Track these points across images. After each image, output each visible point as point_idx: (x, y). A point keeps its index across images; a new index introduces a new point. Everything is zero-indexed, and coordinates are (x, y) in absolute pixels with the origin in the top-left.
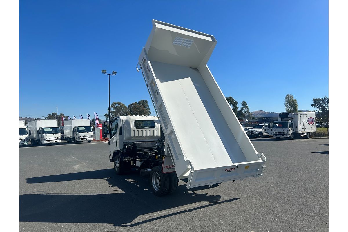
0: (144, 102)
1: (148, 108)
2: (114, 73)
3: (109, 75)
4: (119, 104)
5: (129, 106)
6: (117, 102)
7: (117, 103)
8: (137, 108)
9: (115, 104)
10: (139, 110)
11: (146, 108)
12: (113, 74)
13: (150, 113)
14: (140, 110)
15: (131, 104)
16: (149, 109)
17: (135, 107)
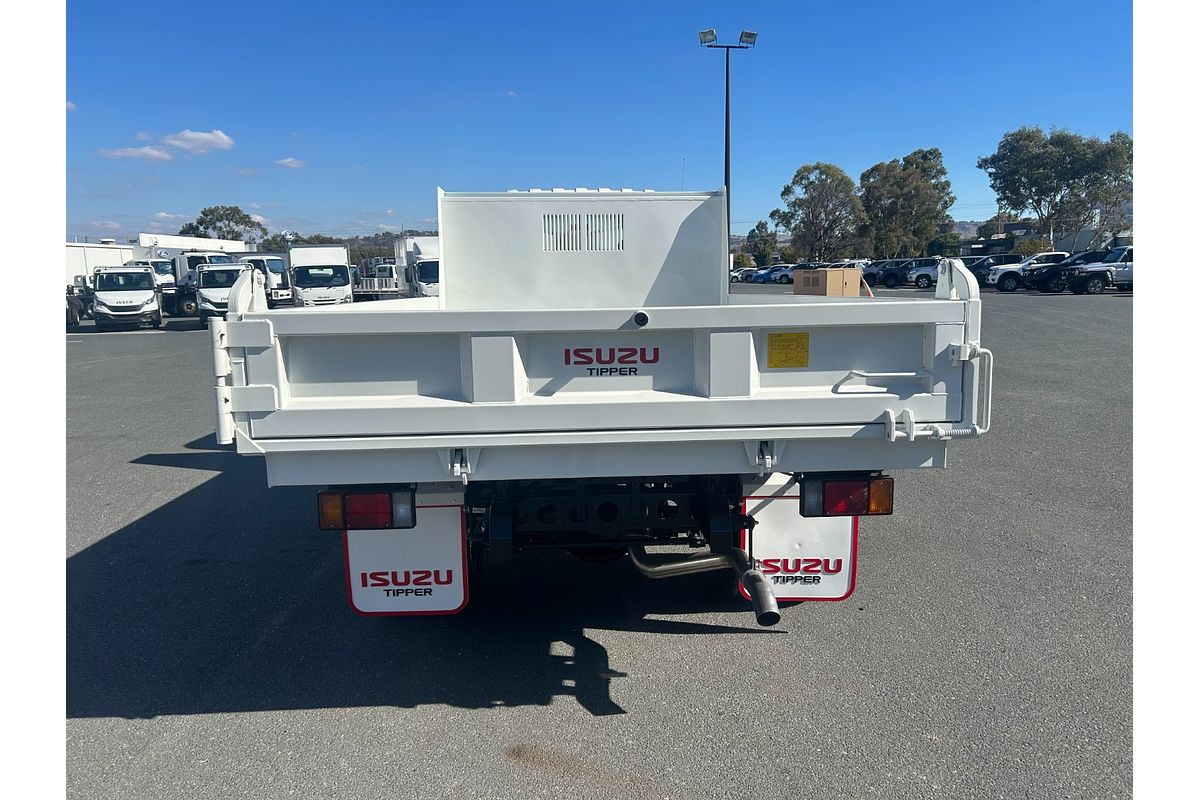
0: (925, 156)
1: (943, 179)
2: (749, 37)
3: (728, 47)
4: (825, 170)
5: (864, 177)
6: (813, 164)
7: (817, 168)
8: (896, 183)
9: (807, 170)
10: (902, 189)
11: (933, 181)
12: (744, 45)
13: (952, 200)
14: (906, 190)
15: (873, 169)
16: (948, 184)
17: (885, 178)
